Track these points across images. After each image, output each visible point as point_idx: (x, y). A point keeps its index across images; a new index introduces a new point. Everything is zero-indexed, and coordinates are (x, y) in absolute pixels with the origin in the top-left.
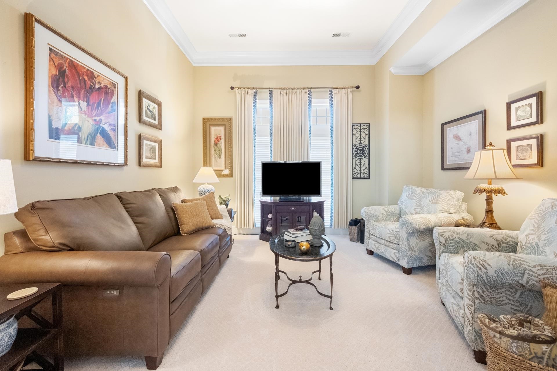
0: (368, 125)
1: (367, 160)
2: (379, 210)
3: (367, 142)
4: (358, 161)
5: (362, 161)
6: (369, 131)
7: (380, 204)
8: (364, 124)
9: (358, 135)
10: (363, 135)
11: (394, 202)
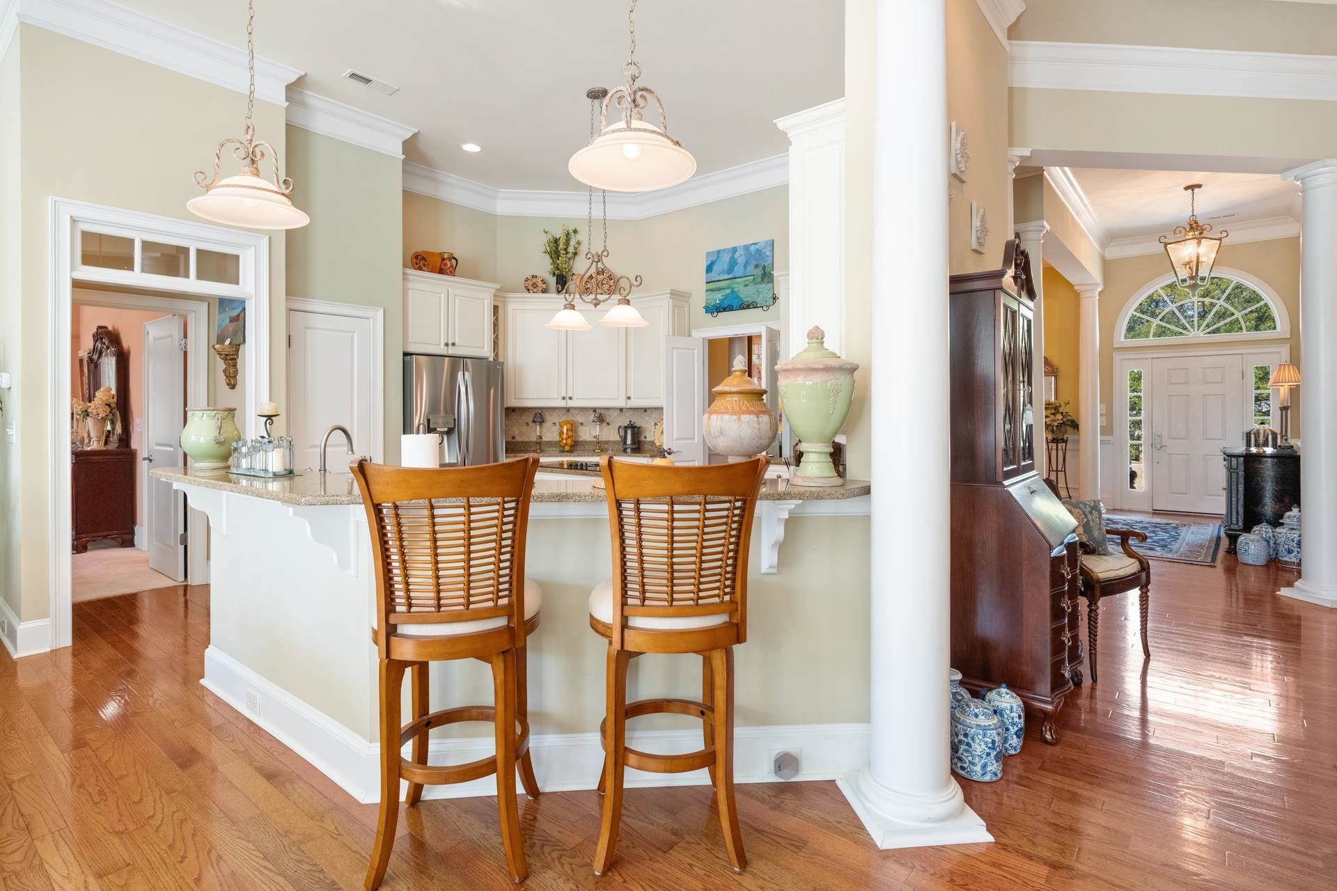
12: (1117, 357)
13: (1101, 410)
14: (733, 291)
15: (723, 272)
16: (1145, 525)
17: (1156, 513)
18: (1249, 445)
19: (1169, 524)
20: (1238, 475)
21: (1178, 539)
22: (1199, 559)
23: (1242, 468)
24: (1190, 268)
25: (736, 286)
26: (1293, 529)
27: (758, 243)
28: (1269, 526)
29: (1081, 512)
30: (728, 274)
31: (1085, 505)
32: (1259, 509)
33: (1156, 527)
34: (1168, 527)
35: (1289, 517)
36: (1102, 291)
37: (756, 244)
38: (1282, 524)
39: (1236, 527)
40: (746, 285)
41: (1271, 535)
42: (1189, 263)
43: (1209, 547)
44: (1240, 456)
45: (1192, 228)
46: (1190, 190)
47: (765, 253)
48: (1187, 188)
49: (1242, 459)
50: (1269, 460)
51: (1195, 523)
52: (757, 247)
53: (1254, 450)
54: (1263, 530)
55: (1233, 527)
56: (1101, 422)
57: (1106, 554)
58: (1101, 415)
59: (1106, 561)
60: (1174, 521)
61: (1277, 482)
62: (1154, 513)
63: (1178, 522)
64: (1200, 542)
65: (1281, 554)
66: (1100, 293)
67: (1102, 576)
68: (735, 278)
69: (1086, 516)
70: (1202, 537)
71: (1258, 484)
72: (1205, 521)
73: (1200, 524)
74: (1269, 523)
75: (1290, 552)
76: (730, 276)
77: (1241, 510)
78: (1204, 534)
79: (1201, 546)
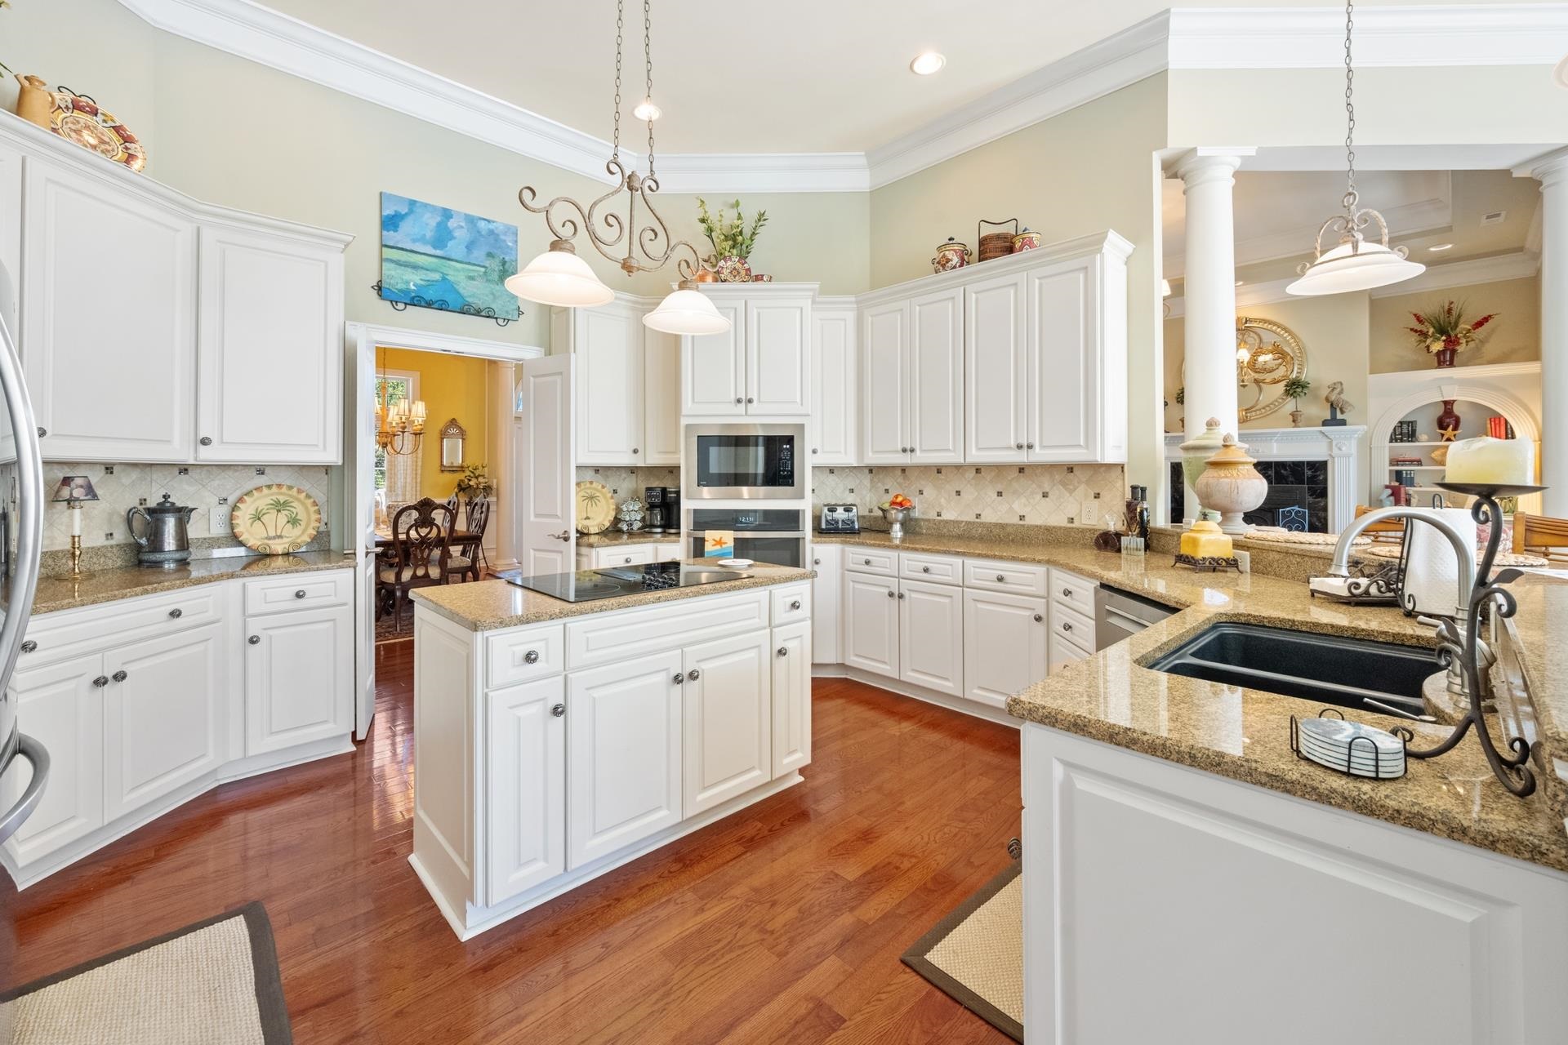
14: (444, 279)
15: (422, 240)
25: (451, 273)
27: (494, 222)
30: (435, 248)
37: (489, 221)
40: (472, 278)
47: (505, 241)
52: (491, 226)
68: (449, 259)
76: (438, 252)
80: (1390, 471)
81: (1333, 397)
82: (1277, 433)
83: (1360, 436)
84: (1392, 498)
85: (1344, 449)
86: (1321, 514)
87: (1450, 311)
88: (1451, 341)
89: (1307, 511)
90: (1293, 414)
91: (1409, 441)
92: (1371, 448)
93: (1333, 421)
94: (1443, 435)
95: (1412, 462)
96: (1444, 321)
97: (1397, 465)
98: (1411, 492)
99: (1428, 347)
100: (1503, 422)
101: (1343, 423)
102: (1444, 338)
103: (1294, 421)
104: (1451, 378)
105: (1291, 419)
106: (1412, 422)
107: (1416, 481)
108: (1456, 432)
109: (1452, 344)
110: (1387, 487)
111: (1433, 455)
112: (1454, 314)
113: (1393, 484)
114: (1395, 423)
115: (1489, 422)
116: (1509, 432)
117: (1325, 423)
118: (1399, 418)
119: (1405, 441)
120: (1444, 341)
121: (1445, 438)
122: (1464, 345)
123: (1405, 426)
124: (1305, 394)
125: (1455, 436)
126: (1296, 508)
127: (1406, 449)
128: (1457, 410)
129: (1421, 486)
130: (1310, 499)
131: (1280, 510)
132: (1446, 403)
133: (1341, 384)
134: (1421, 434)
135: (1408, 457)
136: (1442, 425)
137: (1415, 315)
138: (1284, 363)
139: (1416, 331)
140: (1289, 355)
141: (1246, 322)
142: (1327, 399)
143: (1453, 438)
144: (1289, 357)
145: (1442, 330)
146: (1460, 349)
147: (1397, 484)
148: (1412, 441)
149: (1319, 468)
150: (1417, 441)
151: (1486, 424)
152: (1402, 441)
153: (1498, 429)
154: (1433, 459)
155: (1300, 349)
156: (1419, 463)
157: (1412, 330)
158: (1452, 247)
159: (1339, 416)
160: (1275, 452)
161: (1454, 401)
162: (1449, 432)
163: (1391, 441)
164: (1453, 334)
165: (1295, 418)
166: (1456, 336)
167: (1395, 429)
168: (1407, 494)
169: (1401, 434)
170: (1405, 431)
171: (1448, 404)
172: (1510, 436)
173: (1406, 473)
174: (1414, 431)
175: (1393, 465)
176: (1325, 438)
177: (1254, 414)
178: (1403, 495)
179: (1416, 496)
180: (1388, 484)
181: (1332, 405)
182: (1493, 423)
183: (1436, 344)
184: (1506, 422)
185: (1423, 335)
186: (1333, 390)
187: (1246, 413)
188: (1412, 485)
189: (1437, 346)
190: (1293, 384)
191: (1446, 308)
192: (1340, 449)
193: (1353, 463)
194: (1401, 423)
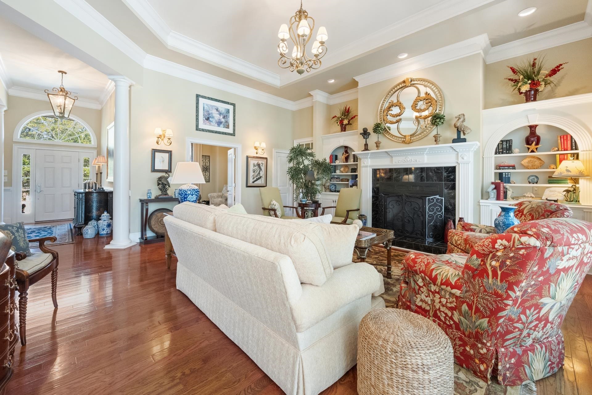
0: (209, 156)
1: (208, 173)
2: (215, 194)
3: (208, 165)
4: (205, 173)
5: (206, 174)
6: (209, 159)
7: (214, 192)
8: (207, 156)
9: (204, 161)
10: (207, 161)
11: (220, 191)
12: (15, 147)
13: (4, 173)
16: (33, 230)
17: (37, 223)
18: (85, 188)
19: (46, 227)
20: (82, 201)
21: (52, 234)
22: (66, 242)
23: (84, 198)
24: (60, 109)
26: (105, 220)
28: (95, 221)
29: (9, 232)
31: (13, 227)
32: (90, 215)
33: (40, 230)
34: (45, 229)
35: (103, 216)
36: (6, 110)
38: (101, 219)
39: (82, 224)
41: (96, 224)
42: (60, 106)
43: (69, 235)
44: (83, 193)
45: (61, 90)
46: (61, 73)
48: (59, 72)
49: (84, 194)
50: (95, 194)
51: (58, 225)
53: (87, 190)
54: (93, 223)
55: (80, 224)
56: (4, 179)
57: (30, 255)
58: (4, 176)
59: (31, 260)
60: (49, 225)
61: (98, 203)
62: (35, 223)
63: (50, 226)
64: (64, 233)
65: (100, 231)
66: (5, 111)
67: (30, 272)
69: (13, 234)
70: (64, 230)
71: (90, 204)
72: (62, 223)
73: (61, 224)
74: (95, 220)
75: (103, 230)
77: (83, 216)
78: (64, 229)
79: (65, 235)
80: (495, 173)
81: (458, 124)
82: (426, 149)
83: (475, 150)
84: (495, 191)
85: (465, 158)
86: (452, 201)
87: (534, 65)
88: (534, 84)
89: (443, 198)
90: (435, 137)
91: (507, 153)
92: (483, 158)
93: (459, 140)
94: (529, 148)
95: (509, 167)
96: (530, 72)
97: (500, 169)
98: (507, 187)
99: (519, 89)
100: (569, 138)
101: (464, 140)
102: (530, 82)
103: (436, 141)
104: (534, 109)
105: (434, 140)
106: (509, 141)
107: (511, 179)
108: (537, 146)
109: (535, 85)
110: (492, 183)
111: (523, 162)
112: (537, 67)
113: (497, 181)
114: (498, 141)
115: (559, 138)
116: (574, 144)
117: (454, 141)
118: (501, 139)
119: (505, 153)
120: (530, 84)
121: (530, 151)
122: (543, 86)
123: (505, 143)
124: (442, 123)
125: (537, 149)
126: (438, 197)
127: (505, 159)
128: (538, 132)
129: (514, 183)
130: (446, 191)
131: (427, 198)
132: (531, 127)
133: (464, 115)
134: (515, 149)
135: (506, 164)
136: (528, 142)
137: (511, 68)
138: (432, 105)
139: (512, 80)
140: (434, 99)
141: (411, 81)
142: (455, 126)
143: (535, 150)
144: (434, 101)
145: (528, 77)
146: (541, 88)
147: (500, 181)
148: (509, 153)
149: (452, 171)
150: (512, 153)
151: (558, 140)
152: (503, 153)
153: (565, 142)
154: (523, 165)
155: (441, 95)
156: (514, 167)
157: (509, 79)
158: (535, 11)
159: (462, 136)
160: (426, 161)
161: (537, 126)
162: (533, 146)
163: (496, 153)
164: (536, 79)
165: (436, 139)
166: (538, 80)
167: (498, 145)
168: (504, 188)
169: (502, 148)
170: (505, 146)
171: (532, 128)
172: (574, 148)
173: (505, 174)
174: (510, 147)
175: (497, 169)
176: (454, 151)
177: (415, 138)
178: (502, 189)
179: (511, 190)
180: (493, 181)
181: (458, 129)
182: (562, 139)
183: (524, 87)
184: (571, 137)
185: (516, 81)
186: (458, 119)
187: (411, 138)
188: (509, 182)
189: (525, 88)
190: (435, 116)
191: (532, 63)
192: (463, 159)
193: (471, 167)
194: (502, 141)
